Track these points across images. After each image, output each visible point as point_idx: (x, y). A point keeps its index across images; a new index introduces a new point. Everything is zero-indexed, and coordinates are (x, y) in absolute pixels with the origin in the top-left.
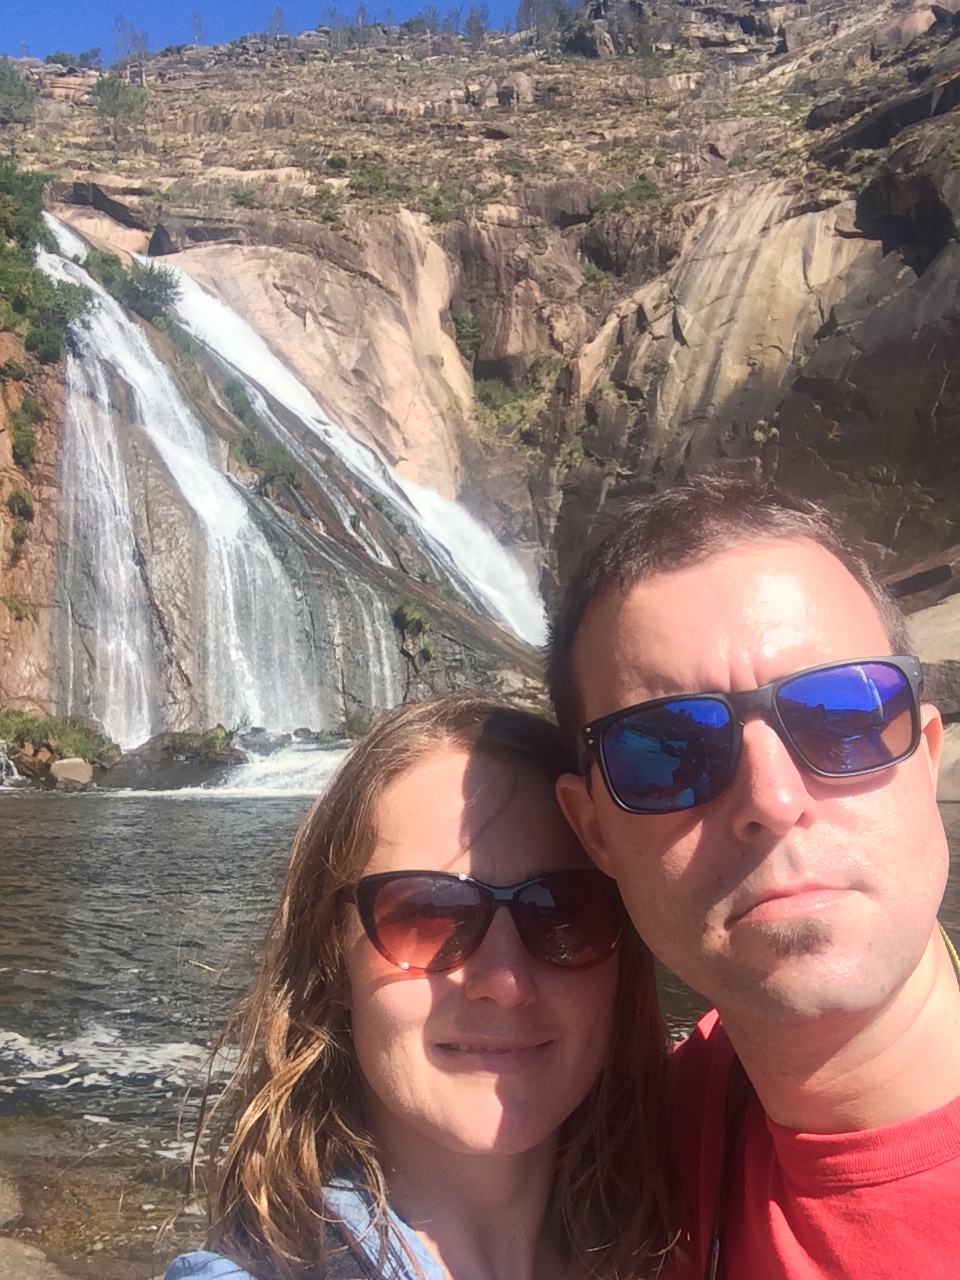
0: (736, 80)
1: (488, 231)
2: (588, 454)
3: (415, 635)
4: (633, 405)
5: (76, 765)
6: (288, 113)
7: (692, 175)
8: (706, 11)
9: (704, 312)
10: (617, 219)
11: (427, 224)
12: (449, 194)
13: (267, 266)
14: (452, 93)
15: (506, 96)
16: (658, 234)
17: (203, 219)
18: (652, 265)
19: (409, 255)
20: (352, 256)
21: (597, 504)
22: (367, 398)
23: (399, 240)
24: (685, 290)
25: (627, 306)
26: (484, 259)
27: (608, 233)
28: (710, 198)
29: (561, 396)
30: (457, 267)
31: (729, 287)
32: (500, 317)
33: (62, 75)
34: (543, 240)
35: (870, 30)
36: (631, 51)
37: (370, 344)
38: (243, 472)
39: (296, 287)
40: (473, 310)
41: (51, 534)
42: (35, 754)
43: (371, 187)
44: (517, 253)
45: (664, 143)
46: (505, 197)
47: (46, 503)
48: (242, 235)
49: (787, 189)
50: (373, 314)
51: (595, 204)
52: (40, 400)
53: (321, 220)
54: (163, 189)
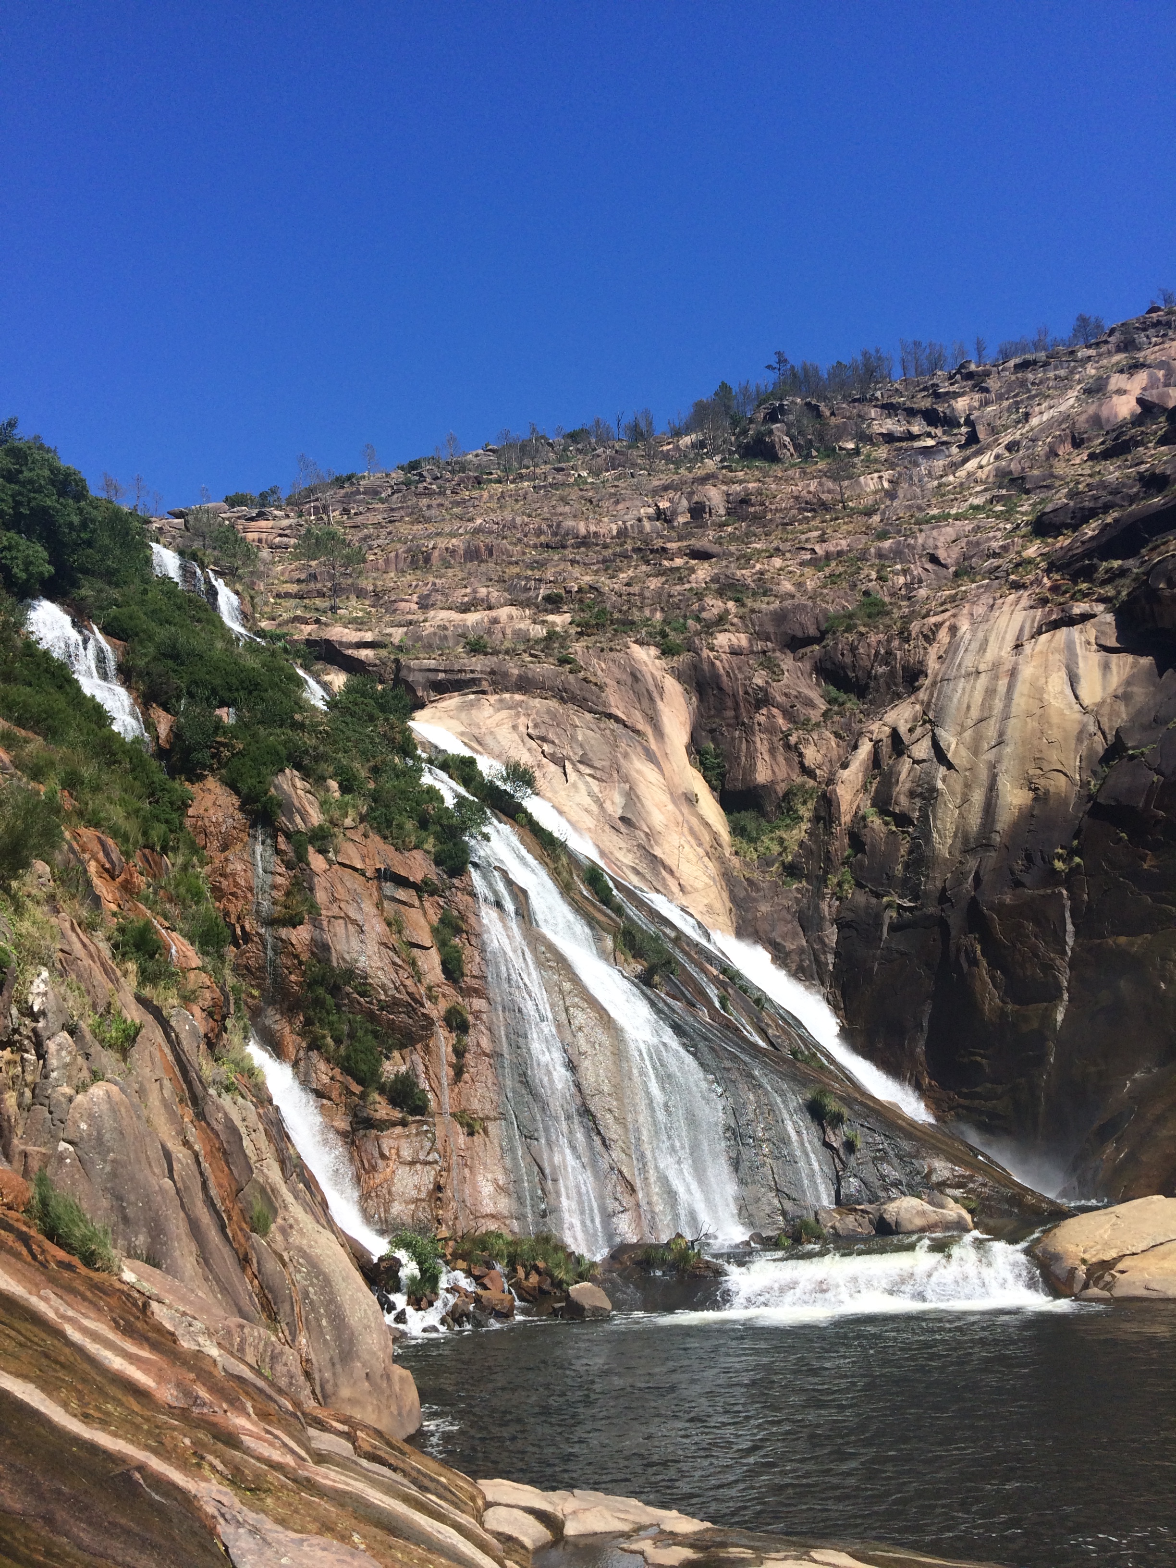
0: (930, 474)
1: (721, 661)
2: (859, 885)
3: (834, 1127)
4: (903, 832)
5: (589, 1289)
6: (486, 546)
7: (916, 586)
8: (883, 407)
9: (968, 734)
10: (851, 639)
11: (659, 658)
12: (674, 625)
13: (518, 715)
14: (642, 511)
15: (698, 511)
16: (899, 654)
17: (445, 671)
18: (896, 685)
19: (648, 690)
20: (594, 698)
21: (881, 940)
22: (640, 846)
23: (635, 677)
24: (941, 711)
25: (878, 729)
26: (721, 689)
27: (842, 654)
28: (948, 614)
29: (821, 825)
30: (694, 699)
31: (991, 708)
32: (744, 746)
33: (252, 519)
34: (778, 666)
35: (1067, 417)
36: (814, 453)
37: (631, 788)
38: (629, 964)
39: (551, 736)
40: (714, 740)
41: (485, 1043)
42: (527, 1278)
43: (597, 624)
44: (754, 681)
45: (880, 555)
46: (732, 624)
47: (477, 1015)
48: (485, 685)
49: (1032, 603)
50: (626, 756)
51: (824, 626)
52: (455, 913)
53: (556, 662)
54: (396, 640)
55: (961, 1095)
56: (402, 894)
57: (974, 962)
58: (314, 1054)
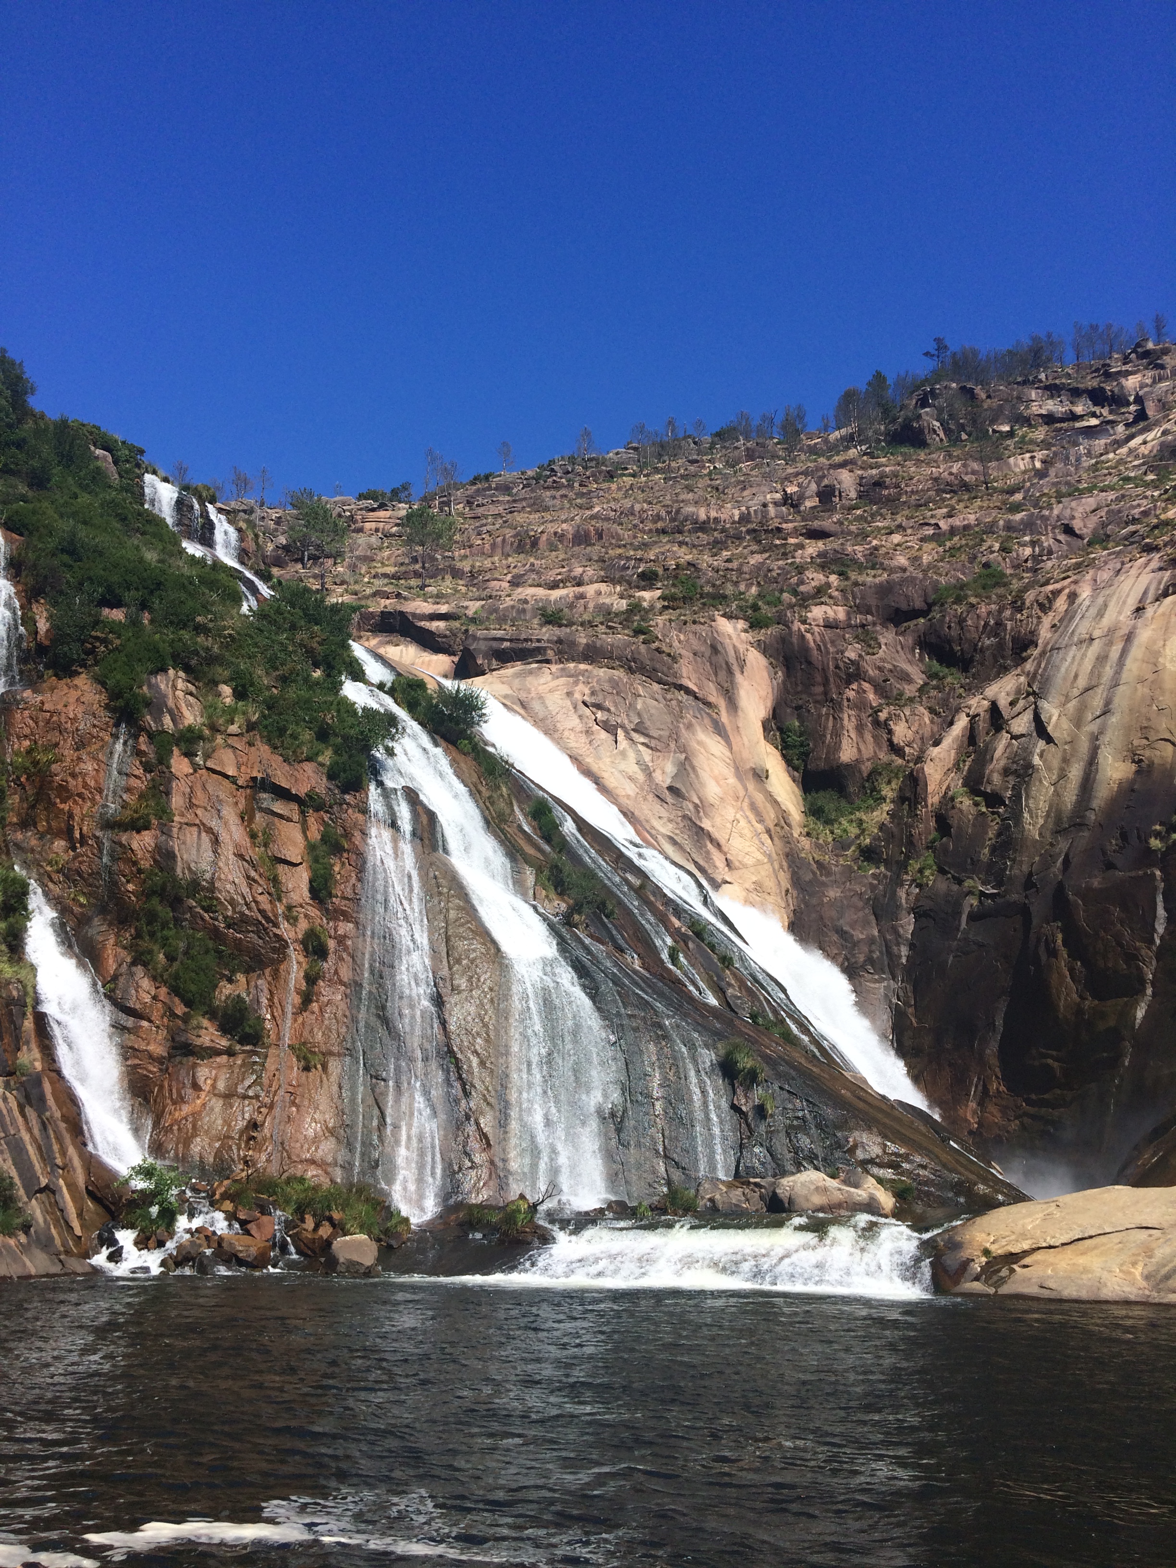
0: (1089, 454)
1: (813, 634)
2: (942, 871)
3: (748, 1088)
4: (993, 813)
5: (360, 1243)
6: (596, 530)
7: (1045, 558)
8: (1047, 388)
9: (1072, 705)
10: (960, 611)
11: (746, 631)
12: (768, 598)
13: (576, 683)
14: (768, 496)
15: (827, 495)
16: (1009, 625)
17: (511, 640)
18: (1003, 657)
19: (727, 663)
20: (665, 669)
21: (958, 930)
22: (685, 817)
23: (715, 649)
24: (1046, 682)
25: (977, 704)
26: (809, 663)
27: (949, 627)
28: (1069, 580)
29: (906, 806)
30: (780, 673)
31: (1099, 676)
32: (830, 724)
33: (373, 510)
34: (876, 639)
36: (964, 436)
37: (686, 758)
38: (550, 901)
39: (607, 704)
40: (800, 717)
41: (346, 974)
42: (316, 1229)
43: (684, 597)
44: (847, 654)
45: (1009, 527)
46: (831, 597)
47: (341, 940)
48: (550, 654)
49: (1162, 564)
50: (689, 726)
51: (932, 597)
52: (340, 831)
53: (631, 634)
54: (470, 613)
55: (1029, 1102)
56: (279, 807)
57: (1053, 953)
58: (139, 971)
